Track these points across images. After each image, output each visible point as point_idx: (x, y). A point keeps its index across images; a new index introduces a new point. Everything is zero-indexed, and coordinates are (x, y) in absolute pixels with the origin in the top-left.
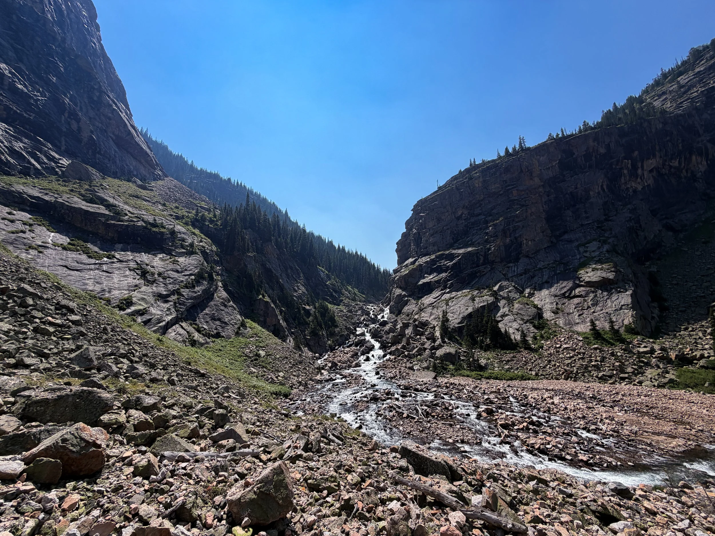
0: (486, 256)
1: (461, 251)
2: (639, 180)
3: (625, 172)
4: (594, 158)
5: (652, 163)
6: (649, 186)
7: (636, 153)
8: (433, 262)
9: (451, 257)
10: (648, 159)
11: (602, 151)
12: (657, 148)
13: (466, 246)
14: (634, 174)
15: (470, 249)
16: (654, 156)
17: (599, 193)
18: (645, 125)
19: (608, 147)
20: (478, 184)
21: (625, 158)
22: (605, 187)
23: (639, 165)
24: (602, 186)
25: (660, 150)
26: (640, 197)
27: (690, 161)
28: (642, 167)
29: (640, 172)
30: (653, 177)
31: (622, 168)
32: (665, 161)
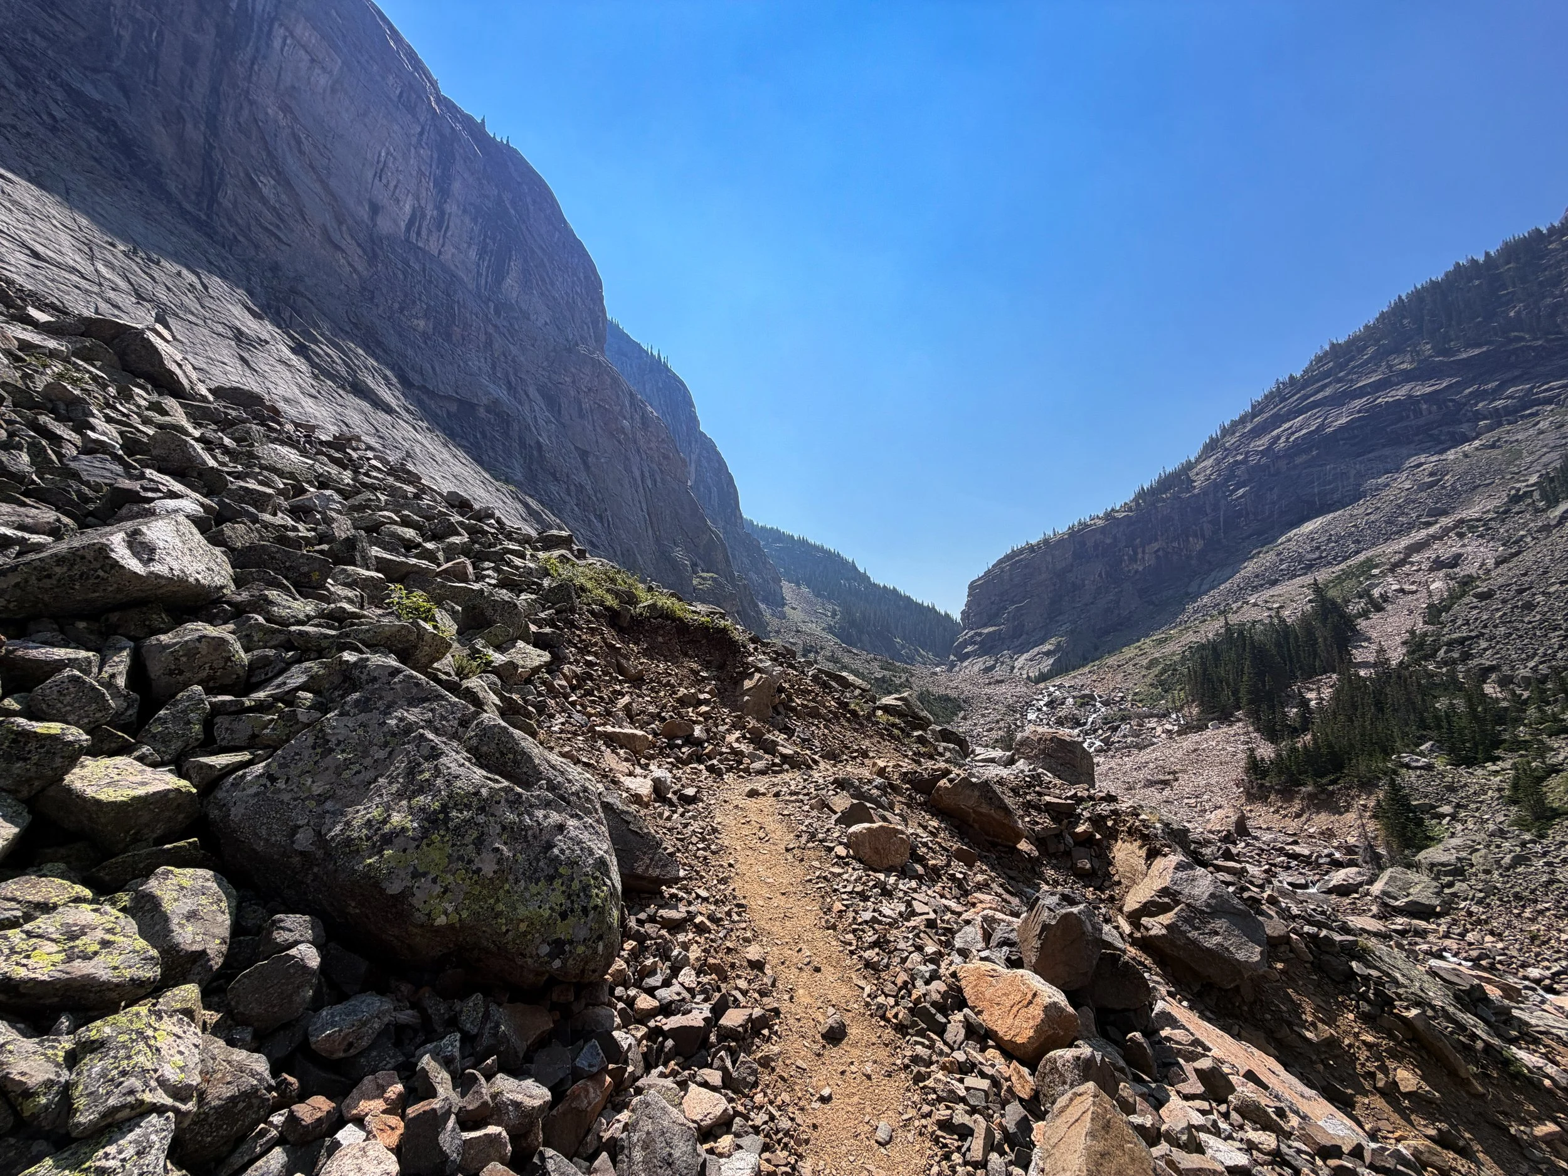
2: (1138, 563)
3: (1127, 557)
4: (1100, 549)
5: (1156, 546)
6: (1150, 566)
7: (1138, 540)
8: (972, 637)
9: (980, 634)
10: (1150, 543)
11: (1108, 541)
12: (1160, 532)
14: (1134, 559)
16: (1156, 540)
17: (1094, 580)
19: (1115, 538)
21: (1126, 546)
22: (1103, 573)
23: (1140, 550)
24: (1100, 575)
25: (1162, 535)
26: (1137, 577)
27: (1188, 540)
28: (1144, 552)
29: (1140, 556)
30: (1158, 557)
31: (1123, 555)
32: (1167, 543)
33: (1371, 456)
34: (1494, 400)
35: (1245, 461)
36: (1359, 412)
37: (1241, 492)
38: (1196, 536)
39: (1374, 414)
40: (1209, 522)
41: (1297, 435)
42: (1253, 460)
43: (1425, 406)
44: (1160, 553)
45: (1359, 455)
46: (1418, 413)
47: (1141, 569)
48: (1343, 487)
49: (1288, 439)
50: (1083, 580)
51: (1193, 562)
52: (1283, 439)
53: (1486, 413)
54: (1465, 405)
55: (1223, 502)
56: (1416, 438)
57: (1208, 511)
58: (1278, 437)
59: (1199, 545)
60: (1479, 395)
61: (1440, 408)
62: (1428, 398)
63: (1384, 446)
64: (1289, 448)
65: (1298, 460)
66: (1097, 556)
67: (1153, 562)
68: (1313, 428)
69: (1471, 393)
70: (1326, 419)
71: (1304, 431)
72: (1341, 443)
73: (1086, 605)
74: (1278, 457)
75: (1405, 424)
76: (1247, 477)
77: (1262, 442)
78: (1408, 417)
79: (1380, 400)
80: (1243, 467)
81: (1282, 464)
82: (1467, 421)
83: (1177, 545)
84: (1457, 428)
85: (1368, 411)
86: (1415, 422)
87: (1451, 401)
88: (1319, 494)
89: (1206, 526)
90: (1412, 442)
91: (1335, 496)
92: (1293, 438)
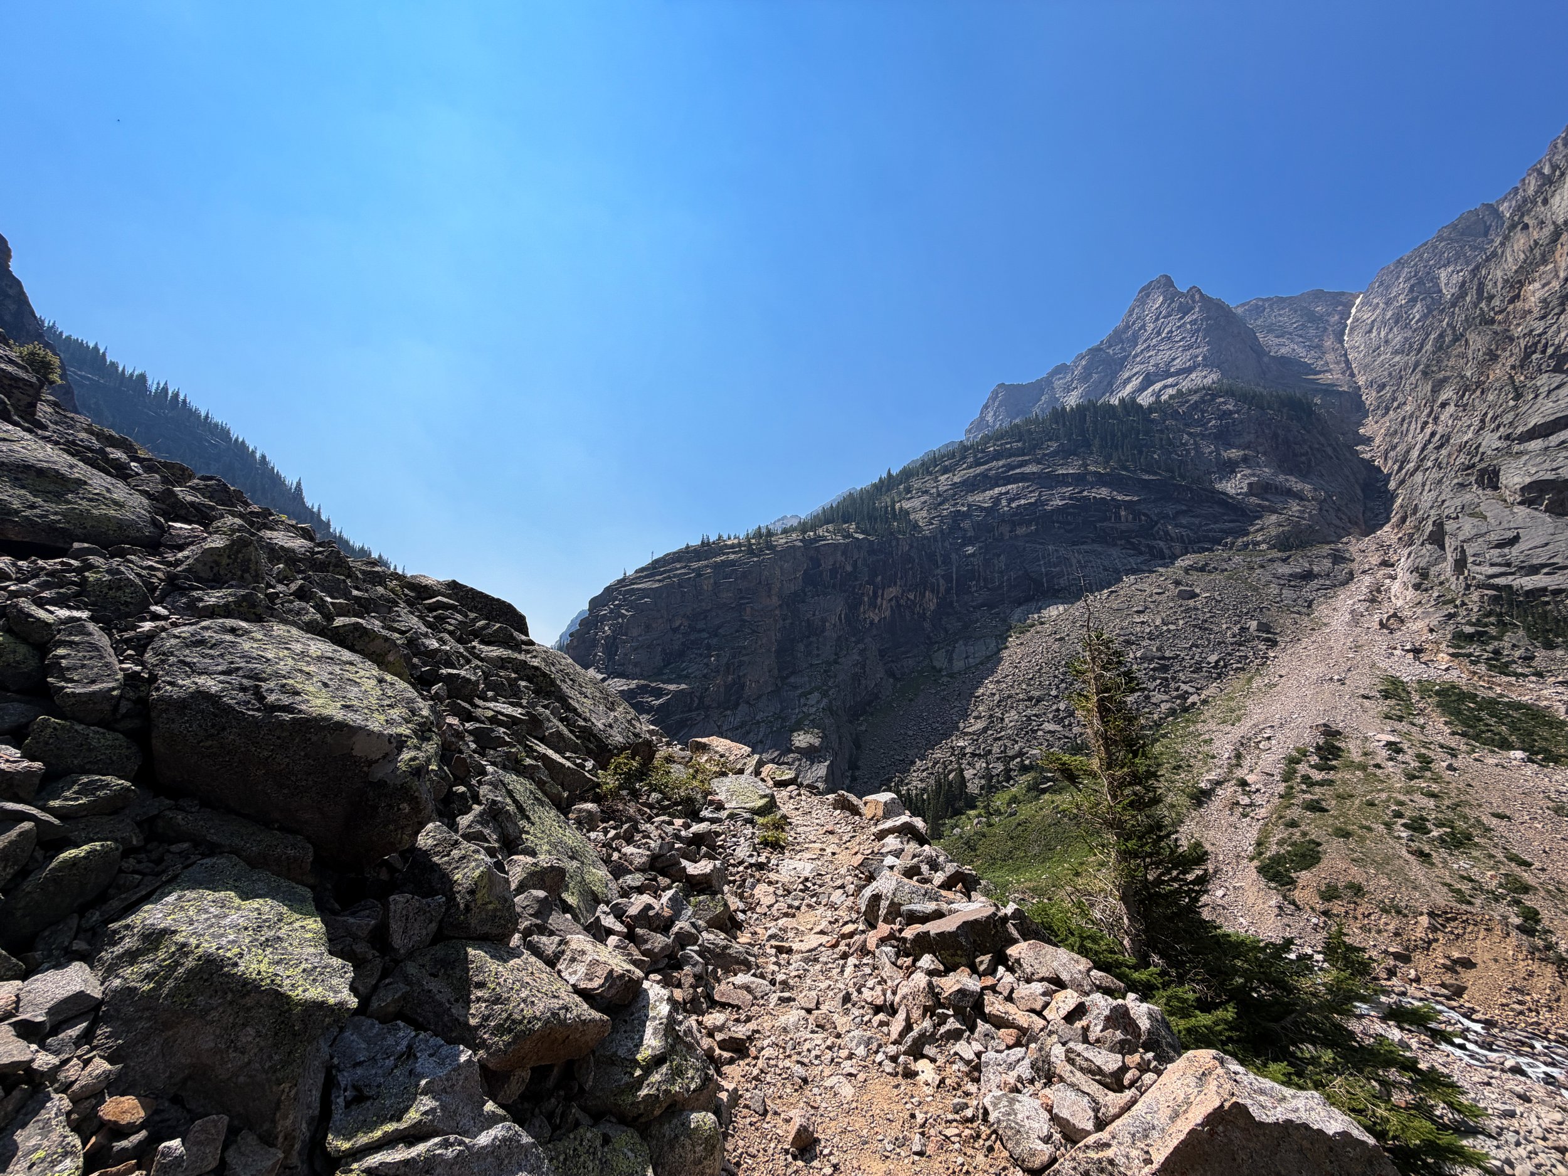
2: (877, 610)
3: (866, 599)
5: (892, 592)
6: (886, 618)
7: (879, 578)
10: (890, 586)
11: (849, 568)
12: (899, 575)
14: (873, 603)
15: (681, 687)
16: (895, 584)
17: (835, 624)
18: (894, 543)
21: (868, 583)
22: (842, 617)
23: (879, 593)
24: (840, 618)
25: (900, 579)
26: (874, 631)
27: (924, 596)
29: (879, 600)
30: (893, 609)
31: (863, 594)
32: (904, 591)
33: (1085, 547)
34: (1178, 525)
35: (969, 515)
36: (1070, 499)
37: (973, 551)
38: (933, 592)
39: (1083, 505)
40: (943, 577)
41: (1017, 502)
42: (981, 518)
43: (1123, 513)
44: (893, 603)
45: (1074, 545)
46: (1118, 517)
47: (878, 619)
48: (1068, 575)
49: (1008, 503)
50: (823, 620)
51: (927, 625)
52: (1004, 502)
53: (1173, 535)
54: (1156, 523)
55: (953, 555)
56: (1119, 542)
57: (942, 564)
58: (1000, 499)
59: (931, 603)
60: (1166, 518)
61: (1134, 519)
62: (1125, 506)
63: (1093, 541)
64: (1015, 514)
65: (1021, 531)
66: (834, 587)
67: (888, 613)
68: (1033, 500)
69: (1159, 511)
70: (1042, 495)
71: (1023, 502)
72: (1057, 526)
74: (1003, 521)
75: (1109, 524)
76: (974, 533)
77: (986, 499)
78: (1111, 518)
79: (1085, 493)
80: (969, 521)
81: (1006, 530)
82: (1160, 539)
83: (912, 597)
84: (1154, 543)
85: (1078, 500)
86: (1118, 525)
87: (1145, 515)
88: (1047, 575)
89: (942, 582)
90: (1115, 545)
91: (1061, 581)
92: (1013, 505)
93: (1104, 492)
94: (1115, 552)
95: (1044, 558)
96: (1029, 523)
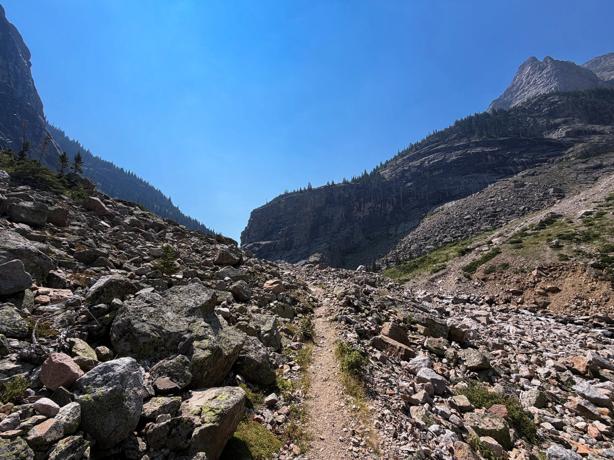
0: (275, 246)
1: (264, 243)
2: (361, 213)
3: (355, 208)
4: (342, 199)
5: (370, 204)
6: (367, 216)
7: (362, 199)
10: (367, 202)
11: (347, 196)
12: (372, 197)
13: (268, 240)
14: (359, 210)
15: (268, 242)
16: (371, 201)
17: (338, 218)
18: (370, 184)
19: (350, 194)
20: (282, 206)
21: (355, 201)
22: (343, 215)
23: (363, 205)
24: (342, 215)
25: (374, 198)
26: (360, 221)
27: (386, 205)
28: (364, 206)
29: (362, 208)
30: (370, 211)
31: (354, 206)
32: (375, 204)
33: (469, 175)
34: (520, 158)
35: (409, 170)
36: (460, 155)
37: (409, 184)
38: (390, 203)
39: (467, 157)
40: (395, 197)
41: (433, 162)
42: (414, 170)
43: (489, 157)
45: (463, 175)
46: (487, 160)
47: (362, 216)
48: (459, 188)
49: (429, 163)
50: (333, 216)
51: (388, 218)
52: (426, 162)
53: (518, 162)
54: (508, 159)
55: (401, 188)
56: (488, 171)
57: (394, 191)
58: (424, 162)
60: (514, 155)
61: (496, 159)
62: (491, 153)
63: (473, 172)
64: (430, 167)
65: (435, 173)
66: (340, 203)
67: (368, 214)
68: (441, 159)
69: (509, 154)
70: (445, 157)
71: (436, 161)
72: (454, 168)
73: (335, 233)
74: (426, 170)
75: (481, 163)
76: (411, 178)
77: (417, 163)
78: (483, 161)
79: (469, 152)
80: (409, 173)
81: (427, 174)
82: (510, 166)
83: (380, 206)
84: (507, 168)
85: (465, 155)
86: (486, 163)
87: (501, 156)
88: (448, 190)
89: (394, 199)
90: (486, 172)
91: (456, 192)
92: (431, 163)
93: (479, 150)
94: (485, 175)
95: (447, 183)
96: (439, 169)
